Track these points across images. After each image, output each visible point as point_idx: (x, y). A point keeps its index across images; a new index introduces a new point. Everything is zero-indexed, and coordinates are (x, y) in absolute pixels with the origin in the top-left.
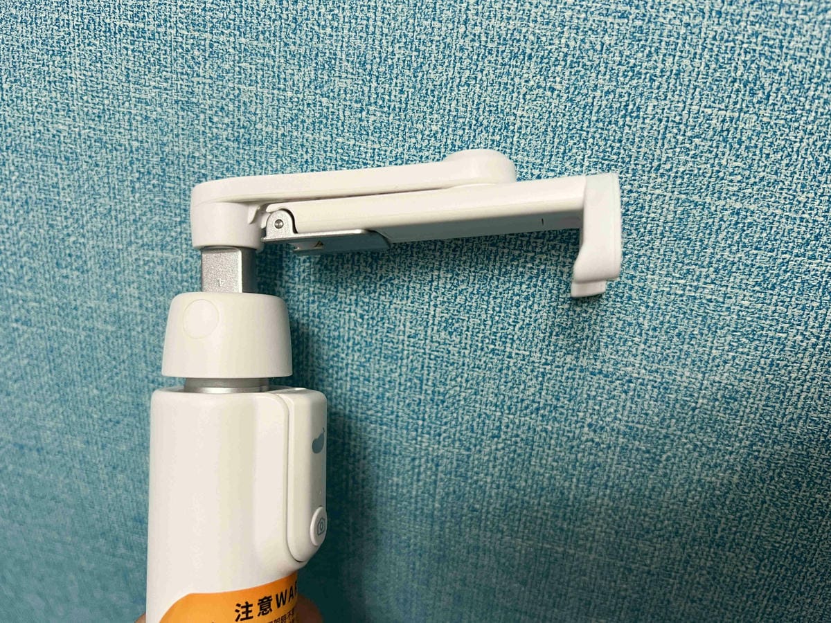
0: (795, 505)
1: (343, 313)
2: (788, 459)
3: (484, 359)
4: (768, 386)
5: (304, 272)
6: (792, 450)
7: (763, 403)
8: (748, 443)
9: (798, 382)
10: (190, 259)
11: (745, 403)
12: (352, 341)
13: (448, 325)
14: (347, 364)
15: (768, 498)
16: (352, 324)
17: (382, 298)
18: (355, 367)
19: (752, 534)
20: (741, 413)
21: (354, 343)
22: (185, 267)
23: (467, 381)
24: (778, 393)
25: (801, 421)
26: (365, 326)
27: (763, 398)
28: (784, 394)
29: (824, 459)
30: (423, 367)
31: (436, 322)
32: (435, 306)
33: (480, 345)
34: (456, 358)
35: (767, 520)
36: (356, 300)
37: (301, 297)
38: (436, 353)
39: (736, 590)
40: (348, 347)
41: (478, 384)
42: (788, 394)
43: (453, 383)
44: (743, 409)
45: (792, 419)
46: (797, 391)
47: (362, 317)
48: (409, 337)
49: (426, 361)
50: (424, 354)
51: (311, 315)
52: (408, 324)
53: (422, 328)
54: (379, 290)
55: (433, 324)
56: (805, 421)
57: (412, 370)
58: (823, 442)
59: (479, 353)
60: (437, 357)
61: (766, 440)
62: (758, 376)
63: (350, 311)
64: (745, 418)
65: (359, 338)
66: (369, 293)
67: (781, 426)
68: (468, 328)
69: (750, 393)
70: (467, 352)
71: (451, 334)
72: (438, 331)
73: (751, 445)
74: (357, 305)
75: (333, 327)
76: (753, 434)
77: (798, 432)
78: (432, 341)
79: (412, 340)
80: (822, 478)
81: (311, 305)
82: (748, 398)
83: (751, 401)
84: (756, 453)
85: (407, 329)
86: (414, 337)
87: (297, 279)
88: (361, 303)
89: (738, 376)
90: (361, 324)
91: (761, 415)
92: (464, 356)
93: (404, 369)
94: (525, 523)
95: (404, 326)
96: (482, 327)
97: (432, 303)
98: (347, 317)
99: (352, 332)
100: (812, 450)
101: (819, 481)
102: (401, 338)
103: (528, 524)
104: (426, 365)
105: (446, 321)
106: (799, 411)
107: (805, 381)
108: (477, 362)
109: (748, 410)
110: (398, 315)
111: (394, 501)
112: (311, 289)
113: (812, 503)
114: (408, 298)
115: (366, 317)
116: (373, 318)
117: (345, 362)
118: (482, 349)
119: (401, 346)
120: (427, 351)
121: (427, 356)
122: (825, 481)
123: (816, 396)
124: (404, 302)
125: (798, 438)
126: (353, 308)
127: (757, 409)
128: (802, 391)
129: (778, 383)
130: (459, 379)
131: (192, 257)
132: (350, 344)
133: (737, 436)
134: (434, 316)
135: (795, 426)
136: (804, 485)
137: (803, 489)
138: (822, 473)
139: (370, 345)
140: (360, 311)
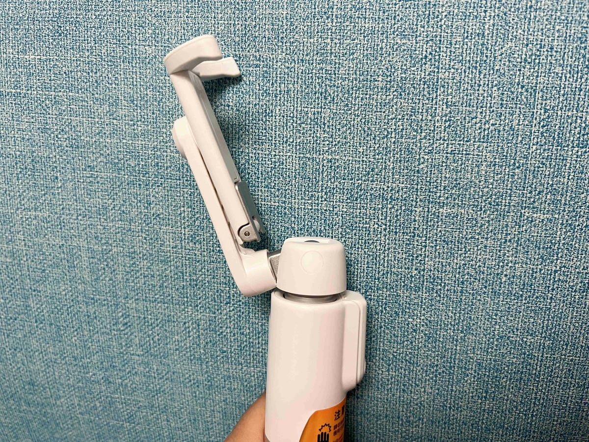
0: (398, 327)
1: (135, 237)
2: (388, 298)
3: (215, 257)
4: (366, 256)
5: (112, 216)
6: (388, 293)
7: (366, 266)
8: (364, 291)
9: (381, 252)
10: (51, 214)
11: (356, 267)
12: (142, 253)
13: (192, 238)
14: (141, 268)
15: (383, 324)
16: (141, 244)
17: (155, 226)
18: (145, 269)
19: (380, 349)
20: (356, 273)
21: (143, 255)
22: (48, 220)
23: (208, 271)
24: (373, 259)
25: (389, 274)
26: (148, 244)
27: (366, 263)
28: (376, 259)
29: (407, 296)
30: (182, 265)
31: (186, 238)
32: (185, 228)
33: (212, 248)
34: (200, 257)
35: (385, 338)
36: (141, 229)
37: (112, 230)
38: (188, 256)
39: (380, 386)
40: (140, 258)
41: (214, 272)
42: (378, 259)
43: (200, 273)
44: (356, 270)
45: (384, 274)
46: (382, 257)
47: (145, 239)
48: (172, 248)
49: (184, 261)
50: (182, 257)
51: (118, 240)
52: (171, 240)
53: (179, 242)
54: (153, 222)
55: (185, 239)
56: (391, 274)
57: (177, 268)
58: (404, 286)
59: (212, 253)
60: (189, 258)
61: (373, 288)
62: (360, 250)
63: (138, 236)
64: (359, 276)
65: (146, 251)
66: (148, 224)
67: (379, 279)
68: (204, 239)
69: (358, 261)
70: (205, 253)
71: (195, 243)
72: (188, 243)
73: (366, 292)
74: (142, 232)
75: (130, 247)
76: (365, 285)
77: (389, 281)
78: (185, 249)
79: (175, 250)
80: (409, 308)
81: (118, 235)
82: (358, 264)
83: (359, 265)
84: (370, 297)
85: (171, 244)
86: (175, 248)
87: (109, 220)
88: (144, 231)
89: (350, 251)
90: (146, 243)
91: (367, 273)
92: (204, 256)
93: (172, 268)
94: (253, 356)
95: (169, 241)
96: (211, 238)
97: (183, 227)
98: (138, 240)
99: (141, 248)
100: (399, 291)
101: (408, 311)
102: (168, 249)
103: (255, 357)
104: (184, 264)
105: (192, 236)
106: (386, 269)
107: (385, 250)
108: (212, 259)
109: (359, 271)
110: (165, 236)
111: (178, 352)
112: (117, 225)
113: (408, 324)
114: (169, 225)
115: (148, 239)
116: (151, 239)
117: (139, 267)
118: (213, 251)
119: (169, 254)
120: (184, 255)
121: (184, 258)
122: (411, 310)
123: (393, 259)
124: (167, 228)
125: (390, 285)
126: (140, 234)
127: (364, 270)
128: (385, 257)
129: (371, 253)
130: (203, 270)
131: (52, 213)
132: (141, 256)
133: (357, 287)
134: (185, 234)
135: (386, 278)
136: (400, 313)
137: (400, 316)
138: (408, 305)
139: (151, 255)
140: (144, 235)
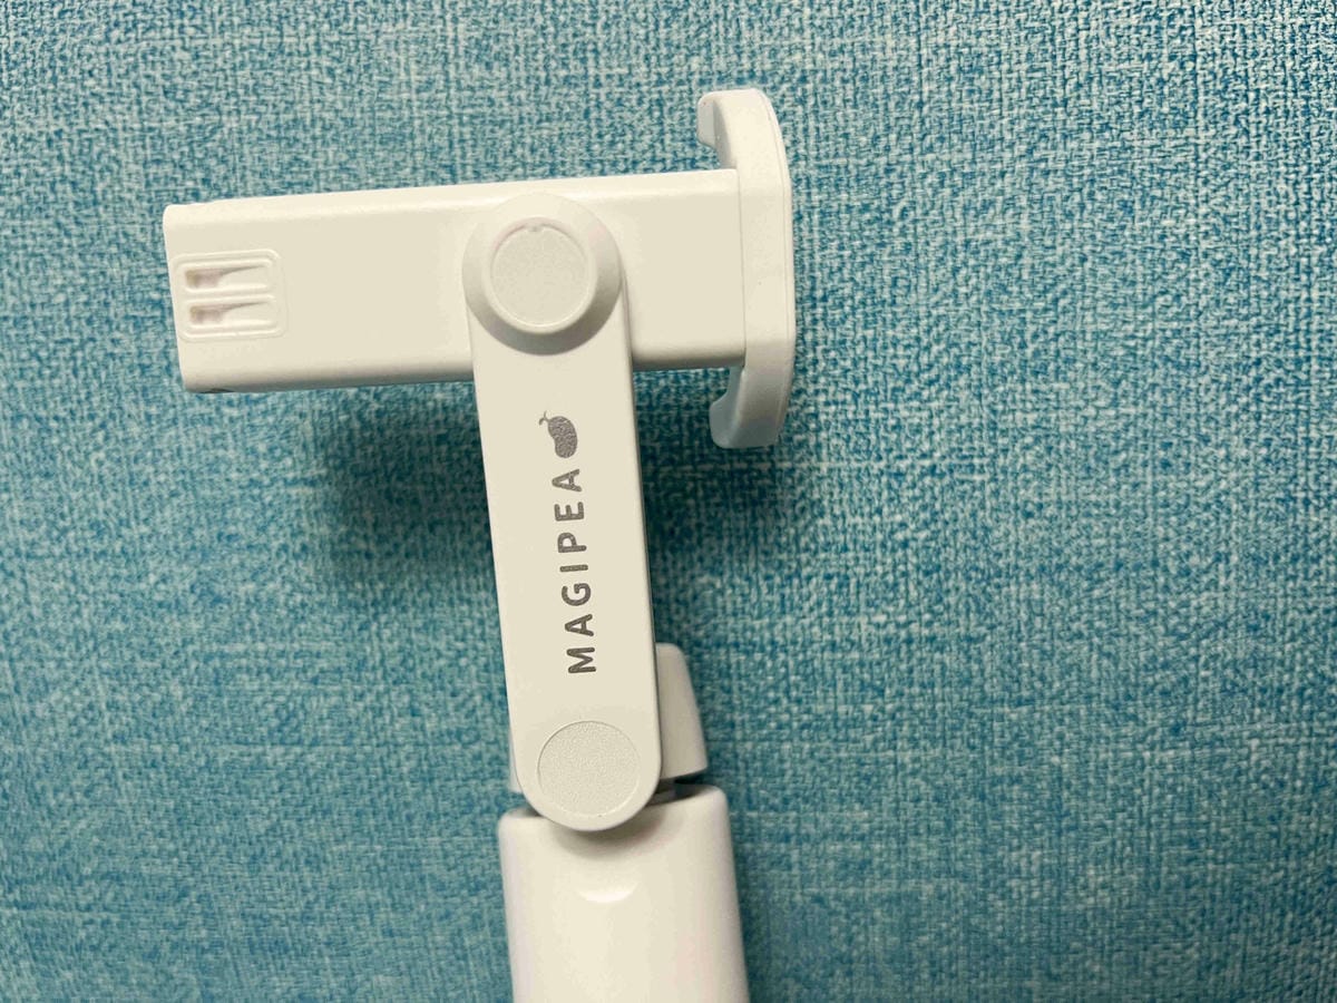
0: (1135, 251)
1: (296, 74)
2: (1096, 163)
3: (554, 100)
4: (1023, 34)
5: (220, 12)
6: (1097, 144)
7: (1025, 66)
8: (1024, 148)
9: (1067, 15)
10: (23, 39)
11: (996, 74)
12: (319, 124)
13: (481, 51)
14: (317, 173)
15: (1087, 249)
16: (316, 91)
17: (361, 27)
18: (332, 175)
19: (1084, 332)
20: (996, 95)
21: (324, 128)
22: (13, 57)
23: (533, 151)
24: (1043, 42)
25: (1094, 85)
26: (339, 89)
27: (1023, 57)
28: (1052, 40)
29: (1152, 148)
30: (451, 145)
31: (461, 52)
32: (455, 20)
33: (543, 75)
34: (505, 110)
35: (1099, 294)
36: (317, 44)
37: (219, 62)
38: (469, 111)
39: (1092, 462)
40: (314, 138)
41: (552, 150)
42: (1058, 39)
43: (510, 161)
44: (996, 86)
45: (1079, 85)
46: (1070, 30)
47: (331, 71)
48: (418, 91)
49: (456, 130)
50: (450, 117)
51: (241, 91)
52: (413, 67)
53: (439, 67)
54: (352, 16)
55: (456, 55)
56: (1100, 82)
57: (433, 156)
58: (1141, 115)
59: (543, 89)
60: (472, 117)
61: (1050, 134)
62: (1003, 18)
63: (308, 68)
64: (1006, 102)
65: (332, 114)
66: (338, 24)
67: (1065, 102)
68: (517, 48)
69: (999, 54)
70: (523, 94)
71: (488, 66)
72: (467, 67)
73: (1030, 152)
74: (319, 51)
75: (283, 105)
76: (1028, 129)
77: (1096, 106)
78: (459, 89)
79: (425, 95)
80: (1161, 185)
81: (239, 73)
82: (999, 63)
83: (1005, 66)
84: (1043, 165)
85: (414, 77)
86: (427, 89)
87: (209, 29)
88: (326, 47)
89: (973, 27)
90: (332, 87)
91: (1028, 90)
92: (520, 104)
93: (419, 156)
94: (690, 425)
95: (407, 71)
96: (541, 40)
97: (448, 17)
98: (305, 80)
99: (317, 106)
100: (1126, 135)
101: (1158, 193)
102: (405, 96)
103: (696, 425)
104: (457, 136)
105: (478, 42)
106: (1084, 68)
107: (1076, 10)
108: (544, 109)
109: (1005, 86)
110: (393, 54)
111: (444, 448)
112: (237, 42)
113: (1163, 237)
114: (405, 16)
115: (338, 71)
116: (349, 71)
117: (312, 170)
118: (548, 82)
119: (406, 113)
120: (455, 110)
121: (456, 121)
122: (1167, 189)
123: (1102, 33)
124: (400, 26)
125: (1099, 117)
126: (314, 58)
127: (1019, 80)
128: (1078, 30)
129: (1036, 24)
130: (519, 151)
131: (25, 34)
132: (318, 131)
133: (1002, 139)
134: (456, 40)
135: (1089, 96)
136: (1137, 206)
137: (1138, 214)
138: (1157, 176)
139: (350, 123)
140: (325, 63)
